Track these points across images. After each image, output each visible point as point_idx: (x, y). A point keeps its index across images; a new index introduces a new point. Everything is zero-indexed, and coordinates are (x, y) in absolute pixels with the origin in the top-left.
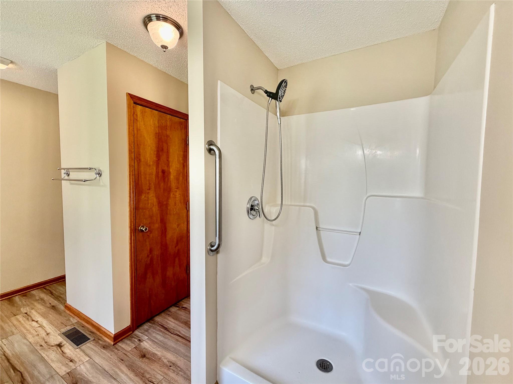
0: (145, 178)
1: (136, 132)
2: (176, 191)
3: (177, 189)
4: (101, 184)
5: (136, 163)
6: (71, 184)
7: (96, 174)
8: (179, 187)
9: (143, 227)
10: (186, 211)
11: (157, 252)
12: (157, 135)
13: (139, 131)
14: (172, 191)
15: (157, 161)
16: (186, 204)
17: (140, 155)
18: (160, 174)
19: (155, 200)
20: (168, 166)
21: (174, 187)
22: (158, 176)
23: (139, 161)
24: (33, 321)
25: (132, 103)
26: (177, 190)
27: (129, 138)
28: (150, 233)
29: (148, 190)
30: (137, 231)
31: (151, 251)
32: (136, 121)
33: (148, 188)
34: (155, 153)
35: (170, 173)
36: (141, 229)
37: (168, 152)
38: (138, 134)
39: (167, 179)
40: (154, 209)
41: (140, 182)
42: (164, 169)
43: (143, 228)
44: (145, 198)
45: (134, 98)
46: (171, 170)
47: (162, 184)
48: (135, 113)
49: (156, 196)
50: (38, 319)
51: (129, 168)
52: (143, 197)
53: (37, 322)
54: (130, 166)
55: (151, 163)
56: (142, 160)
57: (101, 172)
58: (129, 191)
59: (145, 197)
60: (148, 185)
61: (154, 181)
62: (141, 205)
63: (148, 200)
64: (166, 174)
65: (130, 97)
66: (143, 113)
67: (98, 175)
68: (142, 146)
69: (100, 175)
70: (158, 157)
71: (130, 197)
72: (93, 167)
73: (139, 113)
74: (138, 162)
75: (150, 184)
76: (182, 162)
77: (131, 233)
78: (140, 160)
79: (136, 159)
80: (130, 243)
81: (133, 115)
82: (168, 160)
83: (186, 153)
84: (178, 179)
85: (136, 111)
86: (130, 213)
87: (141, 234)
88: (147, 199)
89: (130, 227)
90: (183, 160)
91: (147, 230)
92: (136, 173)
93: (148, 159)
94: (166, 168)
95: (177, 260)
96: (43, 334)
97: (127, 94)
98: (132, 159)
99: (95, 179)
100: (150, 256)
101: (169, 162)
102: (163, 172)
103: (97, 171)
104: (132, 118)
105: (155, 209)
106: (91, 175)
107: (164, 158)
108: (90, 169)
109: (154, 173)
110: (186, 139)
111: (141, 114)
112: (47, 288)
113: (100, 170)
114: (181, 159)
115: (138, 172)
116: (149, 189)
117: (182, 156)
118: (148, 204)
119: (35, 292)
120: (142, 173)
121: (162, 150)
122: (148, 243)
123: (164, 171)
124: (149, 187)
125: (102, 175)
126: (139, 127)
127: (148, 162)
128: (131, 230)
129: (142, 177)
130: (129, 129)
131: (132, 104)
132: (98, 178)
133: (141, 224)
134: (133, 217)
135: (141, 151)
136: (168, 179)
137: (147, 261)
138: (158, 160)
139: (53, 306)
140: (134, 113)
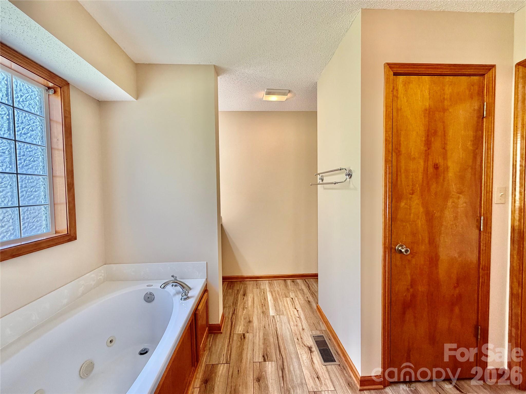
0: (407, 177)
1: (395, 114)
2: (459, 198)
3: (460, 193)
4: (351, 186)
5: (394, 158)
6: (325, 189)
7: (346, 175)
8: (464, 190)
9: (401, 246)
10: (477, 231)
11: (422, 288)
12: (428, 112)
13: (399, 112)
14: (452, 197)
15: (426, 151)
16: (477, 220)
17: (400, 144)
18: (431, 170)
19: (421, 210)
20: (445, 157)
21: (455, 191)
22: (427, 174)
23: (399, 153)
24: (295, 308)
25: (392, 75)
26: (461, 195)
27: (385, 124)
28: (412, 257)
29: (410, 194)
30: (393, 251)
31: (413, 283)
32: (396, 98)
33: (411, 192)
34: (424, 139)
35: (448, 168)
36: (398, 249)
37: (445, 135)
38: (398, 115)
39: (442, 178)
40: (419, 223)
41: (399, 182)
42: (437, 162)
43: (403, 249)
44: (406, 206)
45: (394, 68)
46: (450, 164)
47: (434, 186)
48: (395, 89)
49: (423, 203)
50: (299, 310)
51: (385, 164)
52: (402, 204)
53: (298, 311)
54: (386, 161)
55: (417, 155)
56: (403, 150)
57: (352, 173)
58: (385, 195)
59: (406, 204)
60: (411, 187)
61: (421, 182)
62: (400, 215)
63: (410, 209)
64: (441, 169)
65: (390, 67)
66: (405, 84)
67: (349, 176)
68: (403, 133)
69: (350, 176)
70: (428, 144)
71: (385, 204)
72: (344, 168)
73: (401, 85)
74: (397, 154)
75: (413, 185)
76: (471, 148)
77: (385, 252)
78: (399, 151)
79: (394, 152)
80: (384, 266)
81: (392, 91)
82: (444, 148)
83: (480, 132)
84: (462, 178)
85: (396, 85)
86: (384, 225)
87: (398, 256)
88: (409, 207)
89: (385, 244)
90: (473, 145)
91: (408, 253)
92: (394, 169)
93: (411, 150)
94: (440, 161)
95: (457, 310)
96: (301, 328)
97: (386, 65)
98: (389, 151)
99: (345, 181)
100: (411, 290)
101: (446, 151)
102: (436, 167)
103: (348, 171)
104: (391, 95)
105: (421, 223)
106: (342, 177)
107: (437, 144)
108: (340, 170)
109: (421, 170)
110: (482, 107)
111: (404, 87)
112: (307, 280)
113: (350, 171)
114: (469, 144)
115: (397, 169)
116: (413, 194)
117: (472, 138)
118: (410, 214)
119: (299, 281)
120: (402, 171)
121: (435, 133)
122: (408, 272)
123: (437, 165)
124: (412, 190)
125: (353, 175)
126: (399, 107)
127: (413, 153)
128: (385, 248)
129: (403, 176)
130: (386, 111)
131: (392, 77)
132: (348, 179)
133: (399, 242)
134: (389, 231)
135: (402, 139)
136: (444, 178)
137: (406, 296)
138: (427, 149)
139: (309, 301)
140: (393, 89)
